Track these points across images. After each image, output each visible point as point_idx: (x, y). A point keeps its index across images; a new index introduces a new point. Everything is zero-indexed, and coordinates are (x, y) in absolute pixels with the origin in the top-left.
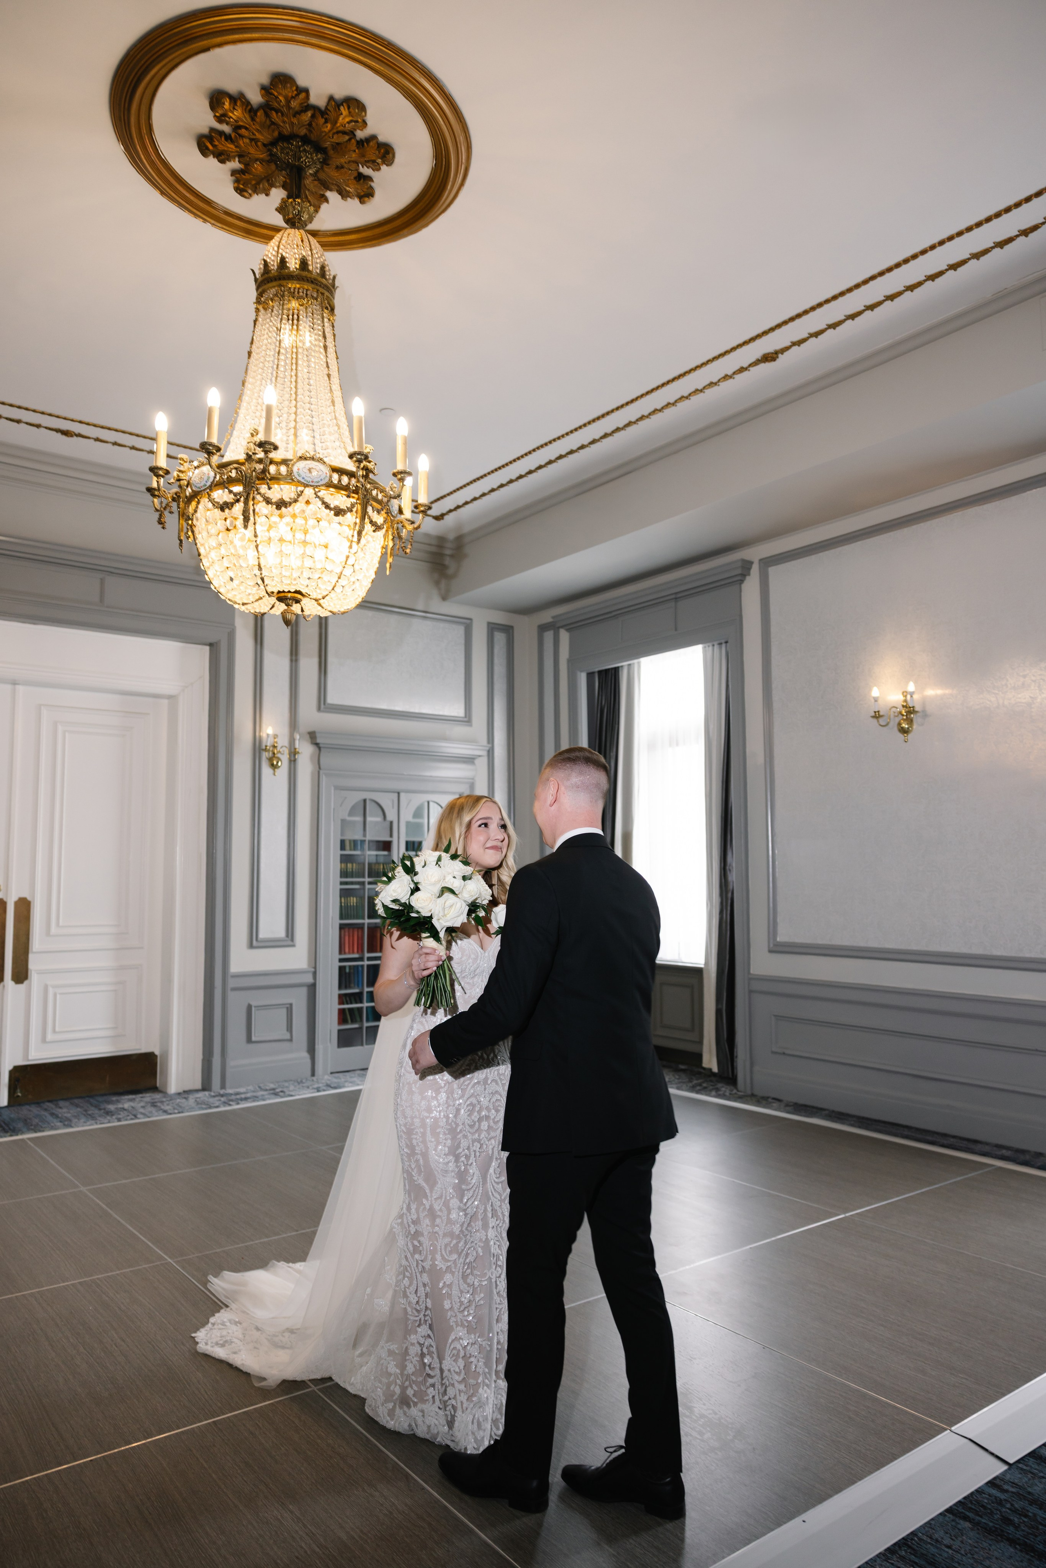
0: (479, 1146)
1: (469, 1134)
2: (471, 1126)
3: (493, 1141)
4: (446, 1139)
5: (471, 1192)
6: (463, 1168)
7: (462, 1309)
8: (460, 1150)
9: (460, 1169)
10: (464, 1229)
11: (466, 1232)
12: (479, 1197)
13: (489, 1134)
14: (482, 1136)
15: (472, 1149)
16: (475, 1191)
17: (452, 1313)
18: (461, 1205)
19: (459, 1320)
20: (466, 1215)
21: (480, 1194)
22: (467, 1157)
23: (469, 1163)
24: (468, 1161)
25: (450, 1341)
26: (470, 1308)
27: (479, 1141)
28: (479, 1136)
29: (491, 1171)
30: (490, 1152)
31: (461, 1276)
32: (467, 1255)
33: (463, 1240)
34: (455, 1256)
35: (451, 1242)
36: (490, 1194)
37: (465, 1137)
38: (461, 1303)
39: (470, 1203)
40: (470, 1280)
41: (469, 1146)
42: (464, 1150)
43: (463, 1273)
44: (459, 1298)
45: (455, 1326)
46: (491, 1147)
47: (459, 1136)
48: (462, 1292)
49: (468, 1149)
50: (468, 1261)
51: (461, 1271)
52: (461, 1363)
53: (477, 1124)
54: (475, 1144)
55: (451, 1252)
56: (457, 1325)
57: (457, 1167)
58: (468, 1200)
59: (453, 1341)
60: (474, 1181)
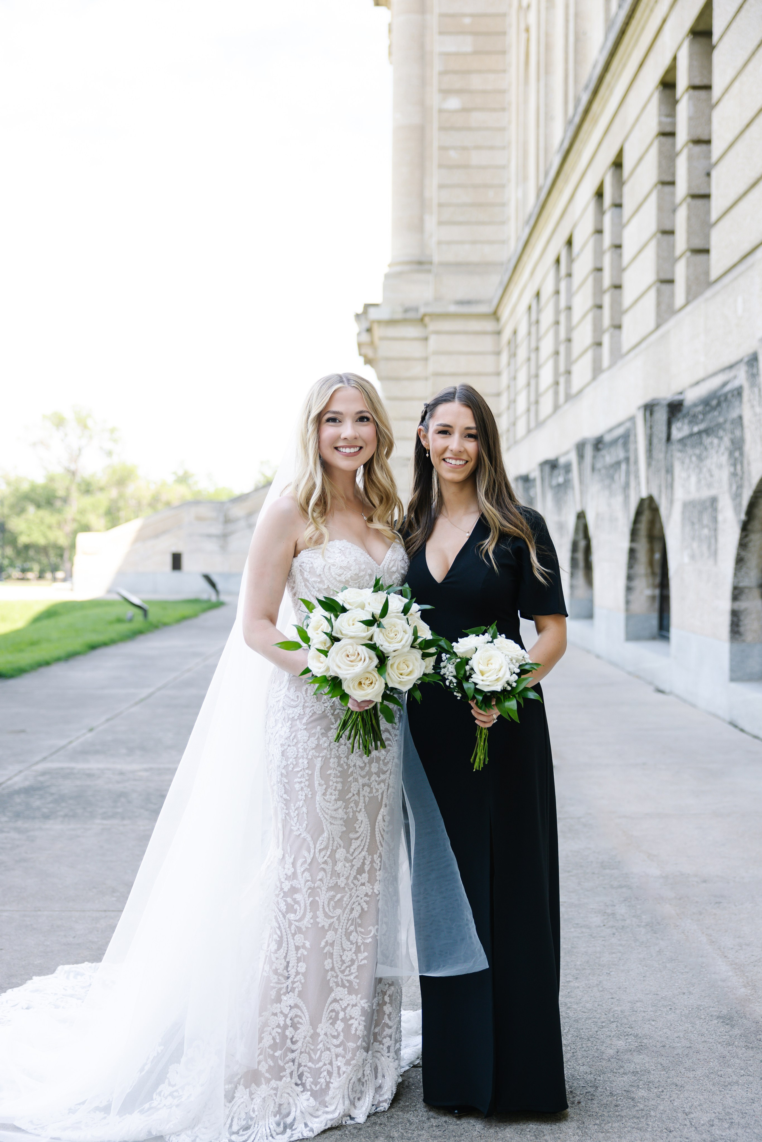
0: (368, 791)
1: (359, 777)
2: (362, 768)
3: (382, 785)
4: (337, 782)
5: (359, 842)
6: (351, 814)
7: (343, 968)
8: (350, 795)
9: (349, 815)
10: (350, 881)
11: (352, 885)
12: (366, 847)
13: (379, 777)
14: (373, 778)
15: (362, 793)
16: (362, 840)
17: (333, 973)
18: (348, 855)
19: (339, 980)
20: (352, 866)
21: (367, 844)
22: (357, 804)
23: (358, 810)
24: (357, 808)
25: (328, 1002)
26: (352, 968)
27: (369, 786)
28: (369, 779)
29: (380, 817)
30: (380, 797)
31: (344, 933)
32: (352, 909)
33: (348, 894)
34: (339, 911)
35: (334, 896)
36: (378, 844)
37: (356, 780)
38: (343, 962)
39: (356, 853)
40: (353, 937)
41: (359, 791)
42: (354, 795)
43: (347, 929)
44: (341, 956)
45: (335, 987)
46: (380, 791)
47: (351, 779)
48: (344, 950)
49: (358, 793)
50: (352, 916)
51: (344, 927)
52: (340, 1025)
53: (368, 765)
54: (366, 788)
55: (334, 908)
56: (337, 985)
57: (346, 813)
58: (355, 850)
59: (331, 1003)
60: (362, 829)
